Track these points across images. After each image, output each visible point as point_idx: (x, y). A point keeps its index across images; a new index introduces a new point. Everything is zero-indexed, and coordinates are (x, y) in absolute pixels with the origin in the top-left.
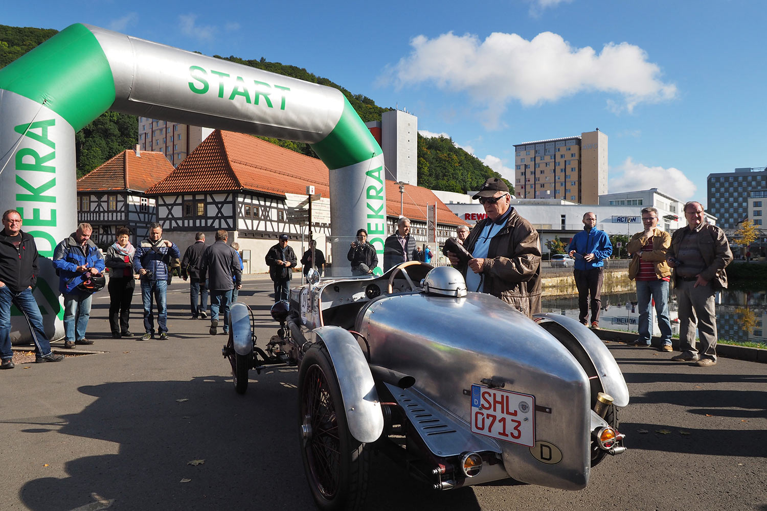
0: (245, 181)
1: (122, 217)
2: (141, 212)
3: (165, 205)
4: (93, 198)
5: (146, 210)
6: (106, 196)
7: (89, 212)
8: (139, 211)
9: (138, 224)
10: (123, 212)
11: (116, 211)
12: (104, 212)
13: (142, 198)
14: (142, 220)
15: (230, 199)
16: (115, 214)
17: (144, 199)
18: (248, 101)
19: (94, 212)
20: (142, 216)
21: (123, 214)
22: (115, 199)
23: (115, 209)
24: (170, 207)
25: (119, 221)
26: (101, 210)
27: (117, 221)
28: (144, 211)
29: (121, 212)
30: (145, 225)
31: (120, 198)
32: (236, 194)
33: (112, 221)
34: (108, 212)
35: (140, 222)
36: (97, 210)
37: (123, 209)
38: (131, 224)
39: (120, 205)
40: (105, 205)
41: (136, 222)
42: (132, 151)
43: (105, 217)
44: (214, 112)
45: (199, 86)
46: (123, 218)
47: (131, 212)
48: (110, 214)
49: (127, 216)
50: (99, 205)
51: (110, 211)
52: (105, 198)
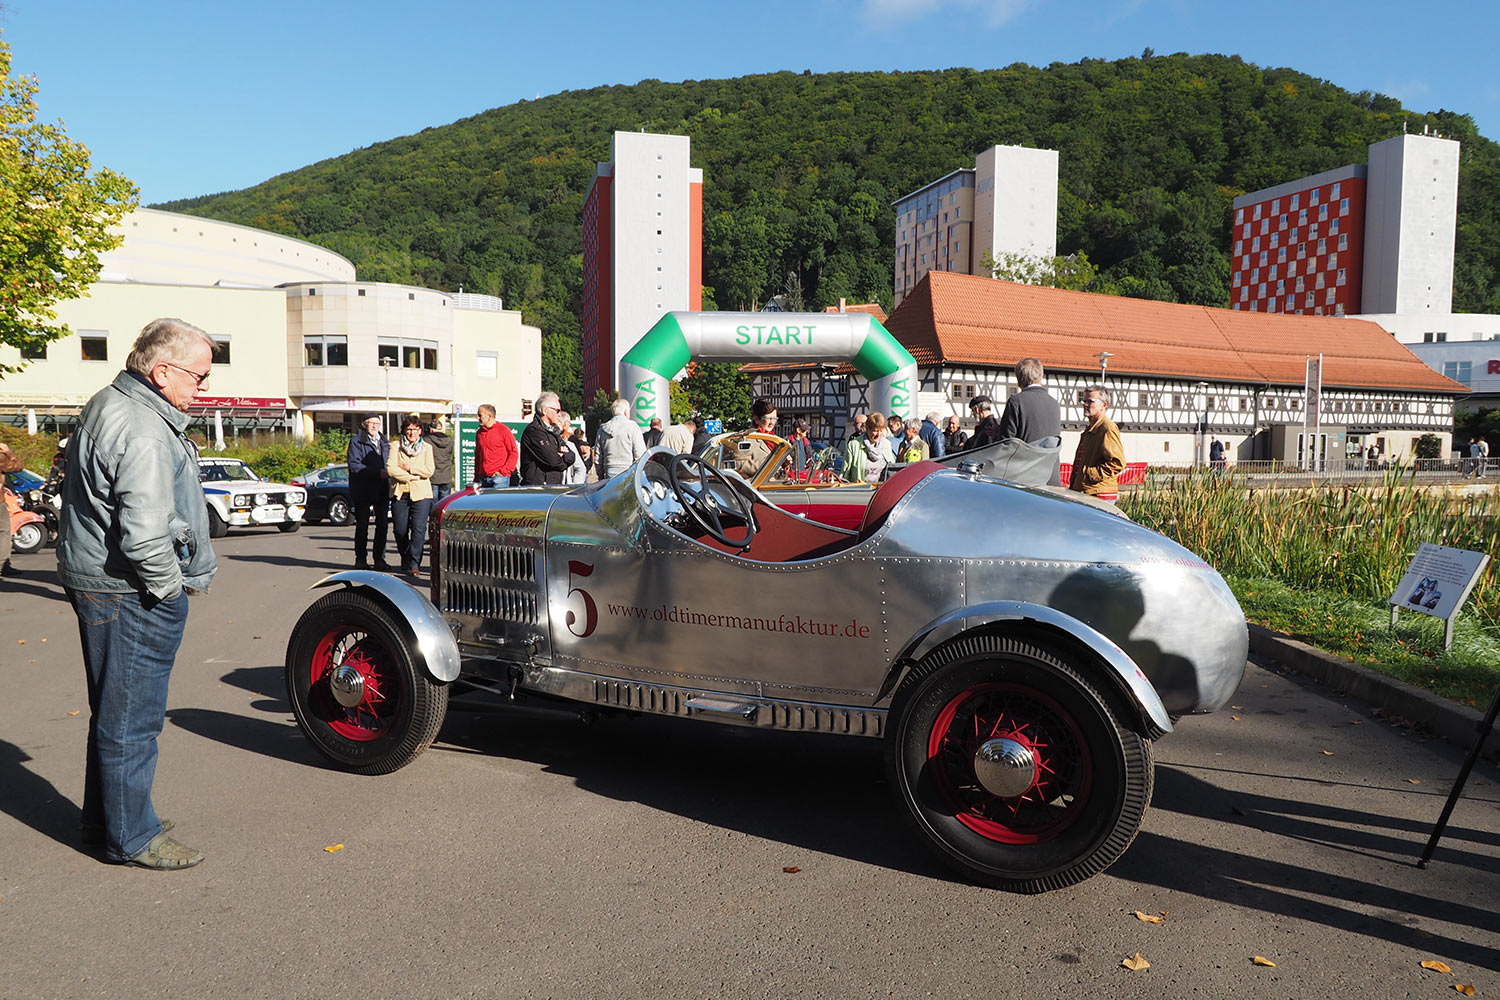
0: (949, 355)
1: (815, 402)
2: (840, 394)
3: (858, 386)
4: (785, 378)
5: (846, 391)
6: (799, 374)
7: (780, 396)
8: (836, 393)
9: (836, 411)
10: (818, 395)
11: (810, 395)
12: (796, 396)
13: (840, 376)
14: (842, 405)
15: (932, 376)
16: (808, 398)
18: (781, 343)
19: (785, 396)
20: (840, 400)
21: (818, 398)
22: (808, 378)
23: (808, 392)
24: (863, 390)
25: (813, 408)
26: (794, 393)
27: (810, 408)
28: (843, 393)
29: (815, 395)
31: (814, 376)
32: (939, 369)
33: (805, 408)
34: (801, 395)
35: (839, 407)
36: (788, 393)
37: (817, 392)
38: (827, 411)
39: (815, 385)
40: (797, 386)
41: (833, 408)
42: (835, 308)
43: (797, 403)
45: (744, 339)
46: (818, 404)
47: (827, 395)
48: (803, 398)
49: (822, 400)
50: (791, 387)
51: (803, 395)
52: (797, 378)
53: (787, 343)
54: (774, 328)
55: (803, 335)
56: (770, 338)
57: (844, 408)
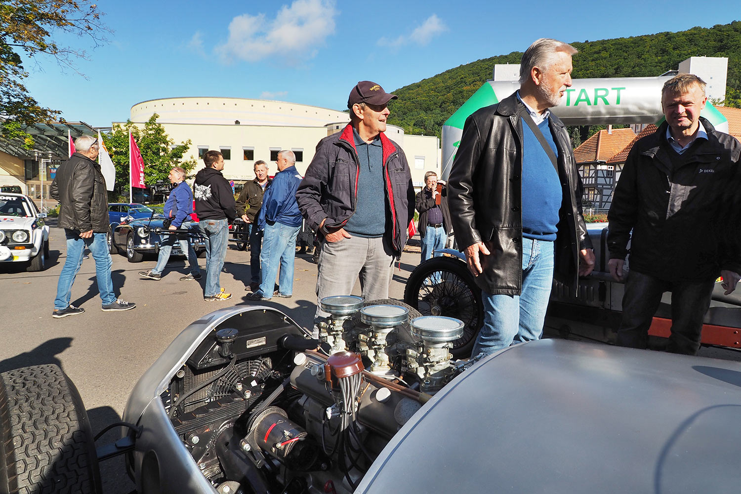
1: (592, 181)
2: (607, 177)
5: (611, 175)
6: (582, 166)
8: (605, 176)
9: (604, 187)
10: (593, 177)
11: (589, 177)
13: (609, 166)
14: (608, 183)
16: (588, 179)
17: (611, 167)
18: (589, 104)
20: (608, 180)
21: (593, 179)
22: (588, 168)
23: (588, 176)
25: (590, 185)
28: (610, 176)
30: (610, 187)
31: (592, 167)
33: (586, 184)
35: (606, 184)
37: (593, 176)
39: (592, 172)
41: (603, 185)
42: (606, 130)
44: (564, 116)
46: (593, 183)
47: (599, 176)
49: (596, 180)
51: (585, 177)
53: (595, 103)
54: (583, 91)
55: (612, 97)
56: (579, 100)
57: (609, 185)
